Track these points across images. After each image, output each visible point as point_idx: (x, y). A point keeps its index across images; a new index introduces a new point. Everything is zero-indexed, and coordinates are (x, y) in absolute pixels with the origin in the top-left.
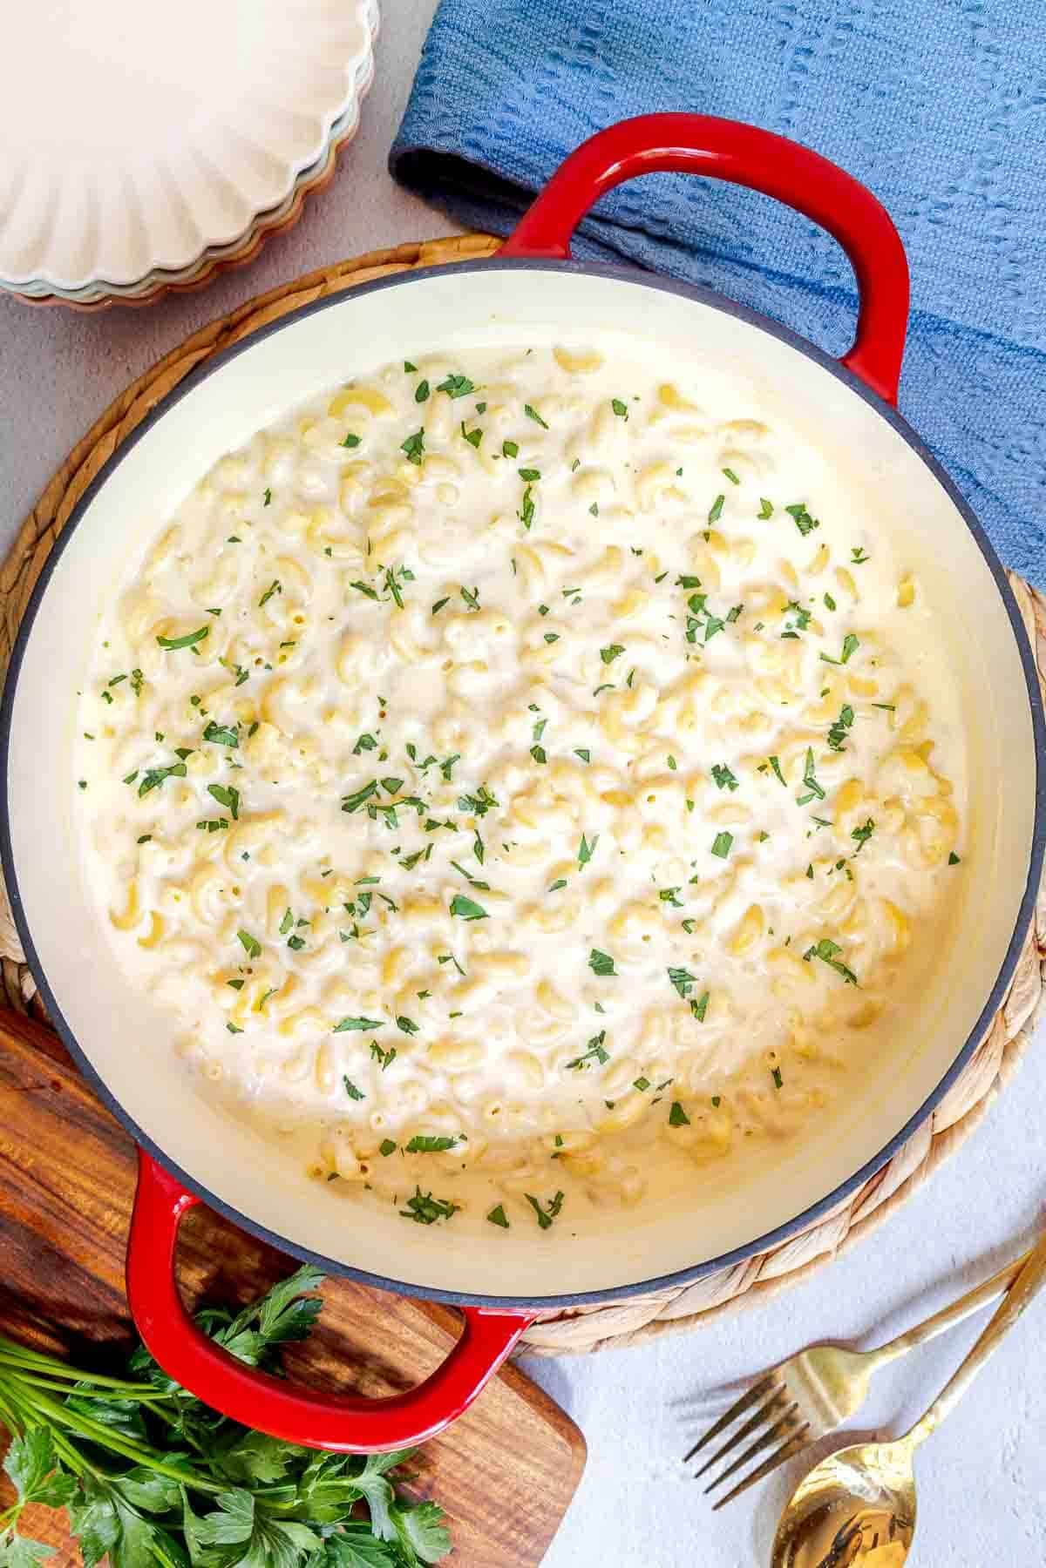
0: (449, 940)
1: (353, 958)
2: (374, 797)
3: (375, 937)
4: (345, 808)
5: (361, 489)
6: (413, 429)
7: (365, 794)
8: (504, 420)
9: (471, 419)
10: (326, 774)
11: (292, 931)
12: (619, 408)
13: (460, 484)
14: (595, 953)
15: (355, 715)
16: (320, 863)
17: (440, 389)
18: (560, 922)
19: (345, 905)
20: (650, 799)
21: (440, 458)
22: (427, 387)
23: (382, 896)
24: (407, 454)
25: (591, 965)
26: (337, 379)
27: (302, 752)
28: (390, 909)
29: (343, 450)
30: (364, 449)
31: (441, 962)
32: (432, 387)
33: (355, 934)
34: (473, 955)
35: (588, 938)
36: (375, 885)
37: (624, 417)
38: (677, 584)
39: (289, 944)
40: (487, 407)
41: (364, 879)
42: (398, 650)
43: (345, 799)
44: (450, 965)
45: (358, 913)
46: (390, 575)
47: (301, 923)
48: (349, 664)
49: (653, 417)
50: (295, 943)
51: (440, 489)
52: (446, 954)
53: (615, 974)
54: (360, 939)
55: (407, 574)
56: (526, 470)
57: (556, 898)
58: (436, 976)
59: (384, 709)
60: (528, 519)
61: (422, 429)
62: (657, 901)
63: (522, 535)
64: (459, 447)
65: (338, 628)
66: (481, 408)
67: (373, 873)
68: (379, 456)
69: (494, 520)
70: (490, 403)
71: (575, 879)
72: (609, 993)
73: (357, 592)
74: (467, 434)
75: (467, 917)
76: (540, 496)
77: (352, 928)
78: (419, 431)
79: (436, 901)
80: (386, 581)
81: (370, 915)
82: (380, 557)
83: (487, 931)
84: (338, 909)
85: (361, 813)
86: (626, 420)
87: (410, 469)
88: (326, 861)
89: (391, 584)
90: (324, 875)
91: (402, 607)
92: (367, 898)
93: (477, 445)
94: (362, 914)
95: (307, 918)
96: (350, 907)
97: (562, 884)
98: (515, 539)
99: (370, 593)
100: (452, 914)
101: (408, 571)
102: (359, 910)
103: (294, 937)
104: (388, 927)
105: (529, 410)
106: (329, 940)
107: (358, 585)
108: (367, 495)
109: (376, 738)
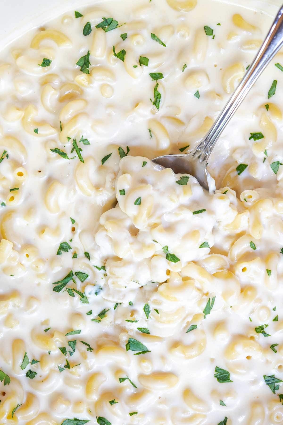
0: (125, 367)
1: (68, 381)
2: (72, 282)
3: (80, 368)
4: (55, 289)
5: (53, 91)
6: (83, 52)
7: (66, 280)
8: (138, 43)
9: (118, 44)
10: (42, 268)
11: (29, 367)
12: (208, 31)
13: (113, 84)
14: (217, 369)
15: (57, 231)
16: (42, 324)
17: (98, 26)
18: (193, 352)
19: (60, 348)
20: (244, 270)
21: (103, 68)
22: (90, 26)
23: (82, 342)
24: (80, 68)
25: (216, 376)
26: (33, 26)
27: (27, 255)
28: (88, 350)
29: (41, 68)
30: (54, 67)
31: (121, 382)
32: (93, 26)
33: (68, 366)
34: (141, 376)
35: (212, 360)
36: (78, 335)
37: (212, 36)
38: (250, 139)
39: (27, 375)
40: (128, 36)
41: (70, 331)
42: (81, 188)
43: (54, 283)
44: (126, 383)
45: (68, 353)
46: (75, 143)
47: (34, 361)
48: (52, 200)
49: (229, 36)
50: (31, 374)
51: (103, 87)
52: (124, 376)
53: (231, 381)
54: (71, 370)
55: (85, 141)
56: (155, 74)
57: (191, 337)
58: (119, 390)
59: (74, 226)
60: (157, 104)
61: (89, 52)
62: (254, 334)
63: (153, 113)
64: (112, 62)
65: (43, 178)
66: (124, 37)
67: (77, 328)
68: (64, 70)
69: (137, 105)
70: (129, 33)
71: (202, 323)
72: (229, 393)
73: (55, 154)
74: (117, 53)
75: (137, 352)
76: (164, 88)
77: (65, 363)
78: (87, 54)
79: (117, 344)
80: (73, 147)
81: (76, 354)
82: (67, 132)
83: (149, 360)
84: (56, 352)
85: (63, 292)
86: (213, 38)
87: (82, 78)
88: (46, 322)
89: (76, 148)
90: (46, 331)
91: (83, 162)
92: (74, 343)
93: (123, 59)
94: (71, 354)
95: (37, 358)
96: (63, 350)
97: (193, 328)
98: (150, 116)
99: (63, 154)
100: (127, 350)
101: (86, 140)
102: (69, 351)
103: (30, 370)
104: (88, 361)
105: (153, 36)
106: (52, 371)
107: (55, 150)
108: (57, 96)
109: (70, 243)
